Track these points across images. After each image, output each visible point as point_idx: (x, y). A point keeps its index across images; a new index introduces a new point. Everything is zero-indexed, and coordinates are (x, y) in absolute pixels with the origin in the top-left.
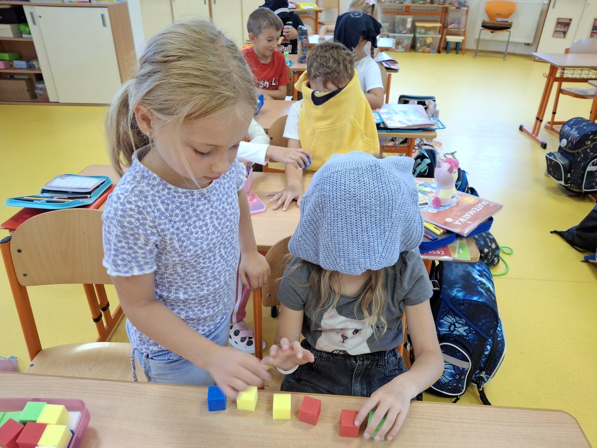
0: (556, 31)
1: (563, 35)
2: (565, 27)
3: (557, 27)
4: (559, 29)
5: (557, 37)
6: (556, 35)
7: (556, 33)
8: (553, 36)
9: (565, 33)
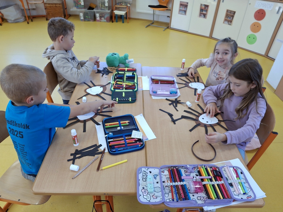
0: (180, 10)
1: (184, 13)
2: (185, 8)
3: (180, 7)
4: (182, 9)
5: (181, 14)
6: (180, 13)
7: (180, 11)
8: (179, 13)
9: (185, 12)
